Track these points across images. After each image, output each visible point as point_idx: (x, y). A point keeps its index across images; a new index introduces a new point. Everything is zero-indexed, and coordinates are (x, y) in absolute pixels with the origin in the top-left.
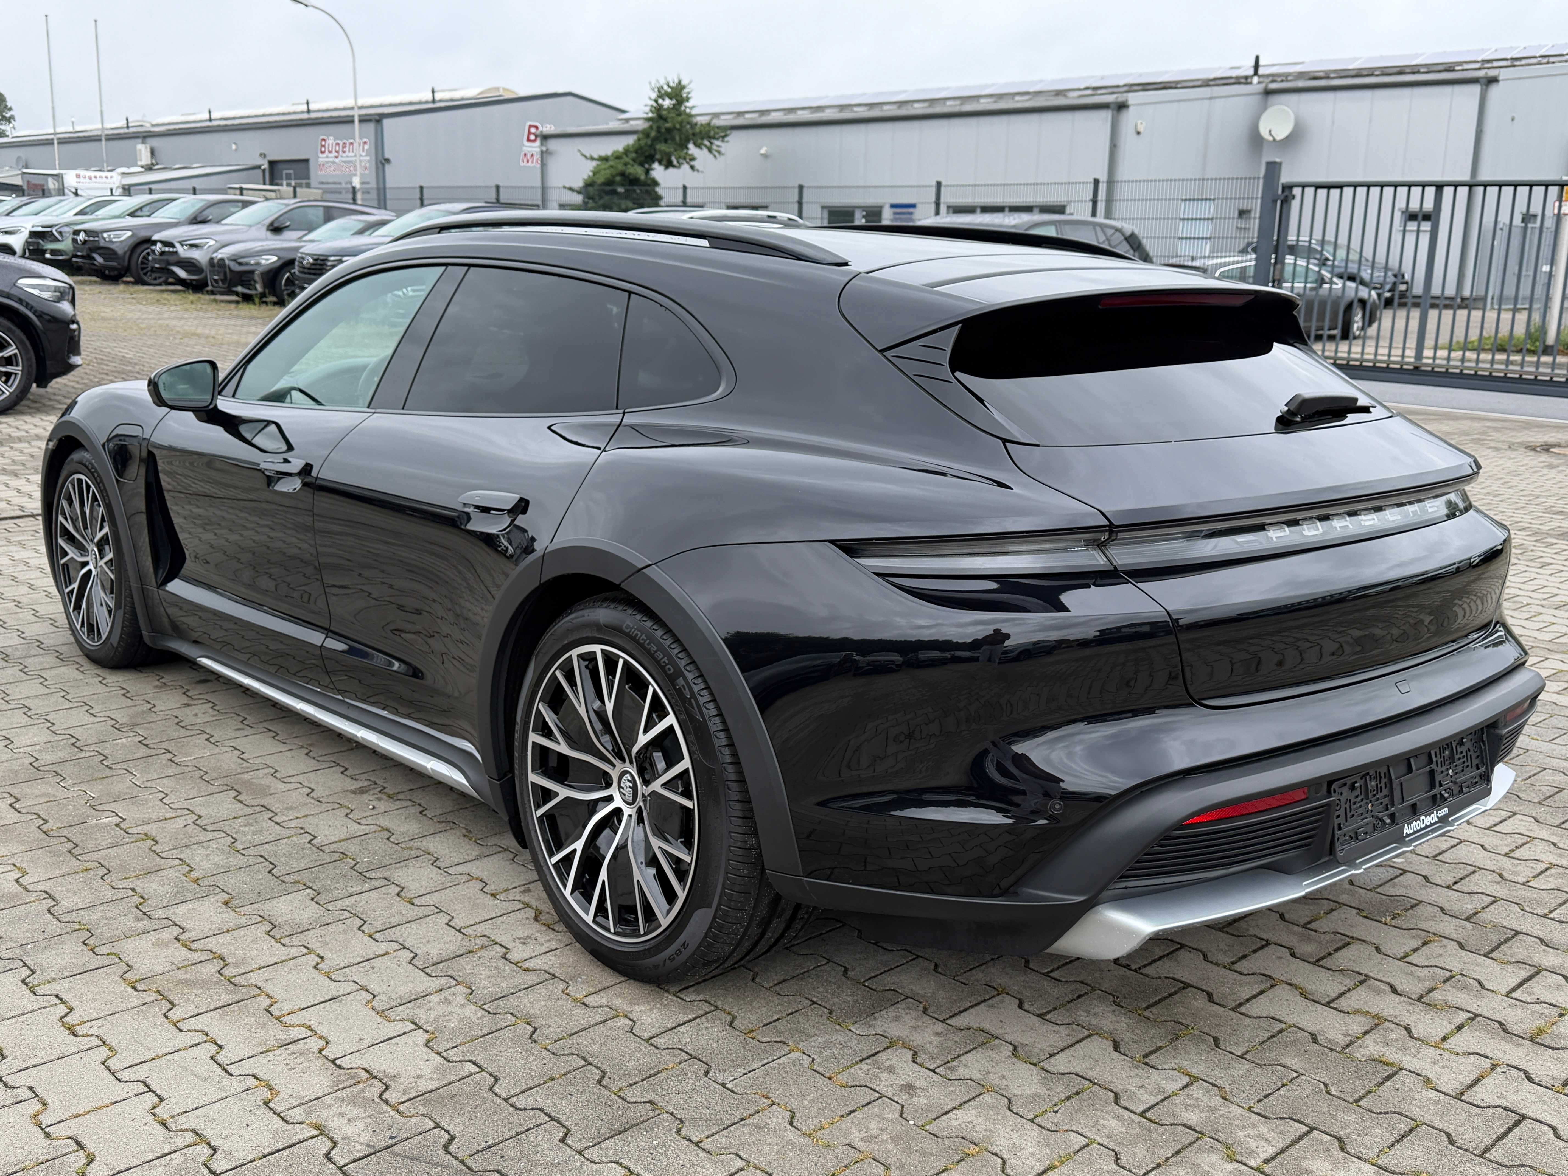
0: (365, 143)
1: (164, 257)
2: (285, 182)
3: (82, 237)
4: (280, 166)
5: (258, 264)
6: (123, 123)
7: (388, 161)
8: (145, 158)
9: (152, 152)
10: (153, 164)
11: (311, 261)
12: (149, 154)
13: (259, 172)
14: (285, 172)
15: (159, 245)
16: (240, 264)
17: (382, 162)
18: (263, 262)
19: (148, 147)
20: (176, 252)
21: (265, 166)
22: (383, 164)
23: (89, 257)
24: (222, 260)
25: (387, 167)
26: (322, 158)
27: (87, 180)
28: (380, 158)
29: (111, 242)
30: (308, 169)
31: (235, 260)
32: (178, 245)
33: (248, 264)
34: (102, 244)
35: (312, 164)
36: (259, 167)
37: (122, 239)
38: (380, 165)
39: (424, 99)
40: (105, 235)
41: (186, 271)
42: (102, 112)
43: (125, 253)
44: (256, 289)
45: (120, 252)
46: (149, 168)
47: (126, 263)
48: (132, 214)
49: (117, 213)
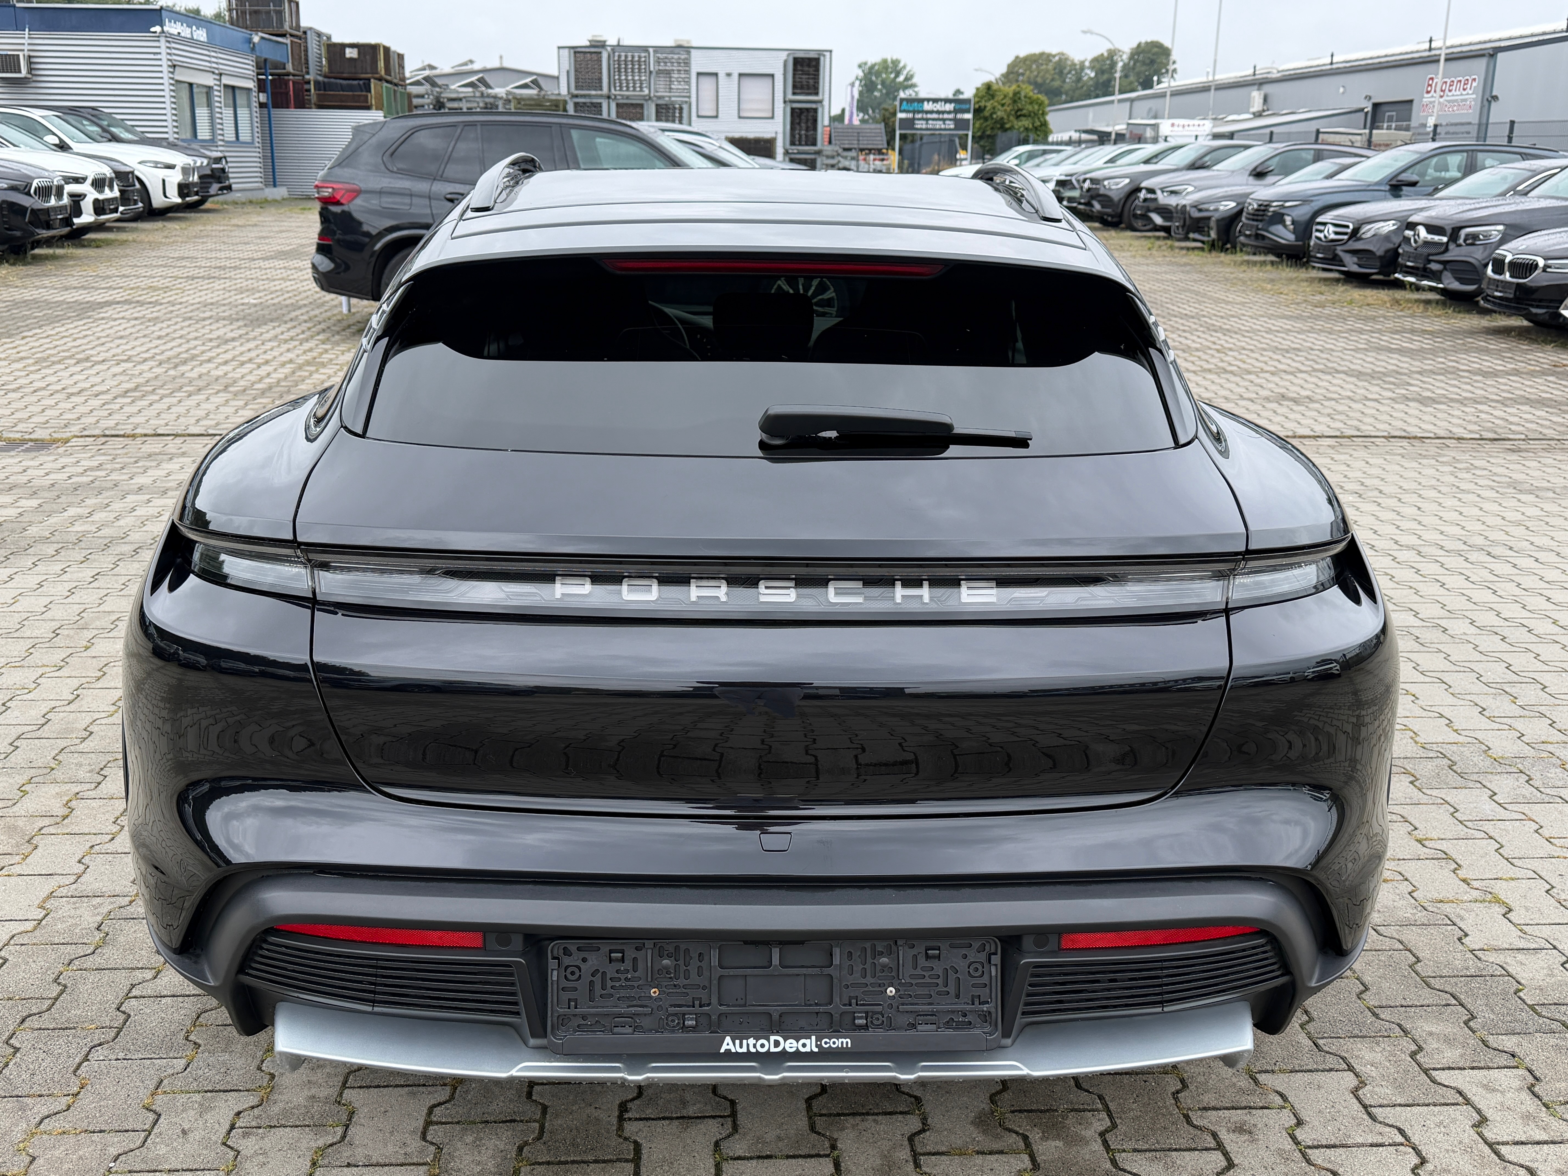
0: (1474, 80)
1: (1146, 204)
2: (1385, 125)
3: (1087, 185)
4: (1384, 108)
5: (1216, 210)
6: (1251, 71)
7: (1495, 98)
8: (1257, 104)
9: (1265, 99)
10: (1264, 111)
11: (1256, 206)
12: (1261, 101)
13: (1361, 115)
14: (1387, 114)
15: (1144, 191)
16: (1200, 210)
17: (1489, 99)
18: (1222, 208)
19: (1262, 93)
20: (1156, 199)
21: (1369, 109)
22: (1490, 102)
23: (1089, 204)
24: (1184, 206)
25: (1494, 104)
26: (1427, 98)
27: (1181, 128)
28: (1487, 96)
29: (1110, 189)
30: (1411, 110)
31: (1195, 207)
32: (1159, 192)
33: (1207, 210)
34: (1102, 191)
35: (1415, 105)
36: (1362, 110)
37: (1120, 186)
38: (1486, 103)
39: (1559, 29)
40: (1106, 183)
41: (1163, 217)
42: (1215, 61)
43: (1120, 200)
44: (1209, 236)
45: (1116, 199)
46: (1258, 115)
47: (1119, 210)
48: (1147, 162)
49: (1134, 161)
